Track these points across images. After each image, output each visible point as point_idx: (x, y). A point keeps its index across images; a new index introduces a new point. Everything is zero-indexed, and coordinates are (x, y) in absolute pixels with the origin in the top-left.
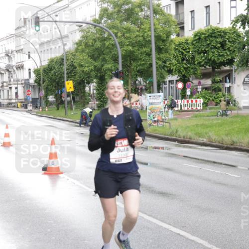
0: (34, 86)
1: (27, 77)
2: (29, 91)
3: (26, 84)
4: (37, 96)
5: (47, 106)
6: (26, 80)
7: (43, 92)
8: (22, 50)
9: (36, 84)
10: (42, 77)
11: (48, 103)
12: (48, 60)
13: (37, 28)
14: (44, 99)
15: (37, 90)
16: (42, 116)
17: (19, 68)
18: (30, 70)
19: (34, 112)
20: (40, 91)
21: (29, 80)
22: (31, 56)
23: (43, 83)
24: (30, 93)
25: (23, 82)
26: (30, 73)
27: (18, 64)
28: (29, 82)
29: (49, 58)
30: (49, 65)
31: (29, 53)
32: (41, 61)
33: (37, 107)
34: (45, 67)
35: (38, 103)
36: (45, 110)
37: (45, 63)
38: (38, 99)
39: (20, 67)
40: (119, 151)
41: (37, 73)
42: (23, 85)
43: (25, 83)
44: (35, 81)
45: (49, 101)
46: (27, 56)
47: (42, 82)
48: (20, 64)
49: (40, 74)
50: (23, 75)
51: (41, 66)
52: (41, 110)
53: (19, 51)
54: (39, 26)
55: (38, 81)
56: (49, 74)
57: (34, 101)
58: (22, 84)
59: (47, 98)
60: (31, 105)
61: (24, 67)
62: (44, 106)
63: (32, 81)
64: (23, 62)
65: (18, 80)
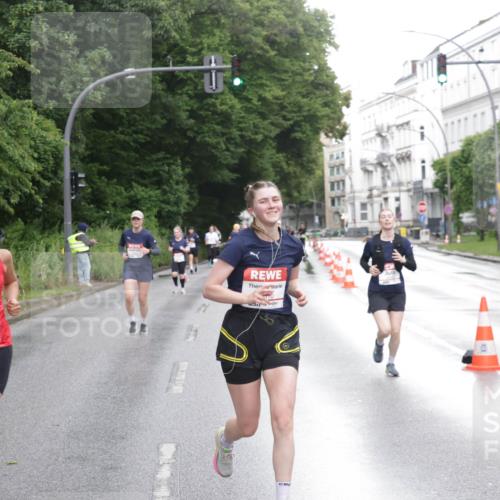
0: (432, 194)
1: (418, 176)
2: (422, 204)
3: (417, 191)
4: (439, 214)
5: (459, 232)
6: (415, 183)
7: (451, 206)
8: (408, 123)
9: (437, 190)
10: (449, 175)
11: (461, 228)
12: (461, 141)
13: (442, 78)
14: (452, 220)
15: (438, 201)
16: (449, 254)
17: (403, 159)
18: (423, 162)
19: (434, 245)
20: (445, 203)
21: (421, 182)
22: (425, 134)
23: (452, 187)
24: (423, 207)
25: (411, 186)
26: (423, 168)
27: (400, 152)
28: (422, 188)
29: (463, 137)
30: (463, 151)
31: (422, 128)
32: (446, 144)
33: (438, 236)
34: (456, 155)
35: (442, 229)
36: (455, 242)
37: (456, 147)
38: (440, 219)
39: (405, 158)
40: (387, 274)
41: (438, 167)
42: (411, 193)
43: (415, 189)
44: (436, 184)
45: (462, 223)
46: (419, 135)
47: (447, 186)
48: (405, 150)
49: (444, 170)
50: (410, 173)
51: (446, 155)
52: (447, 241)
53: (402, 125)
54: (445, 73)
55: (440, 184)
56: (464, 169)
57: (433, 224)
58: (409, 191)
59: (459, 218)
60: (427, 233)
61: (413, 157)
62: (453, 233)
63: (428, 184)
64: (409, 147)
65: (400, 184)
